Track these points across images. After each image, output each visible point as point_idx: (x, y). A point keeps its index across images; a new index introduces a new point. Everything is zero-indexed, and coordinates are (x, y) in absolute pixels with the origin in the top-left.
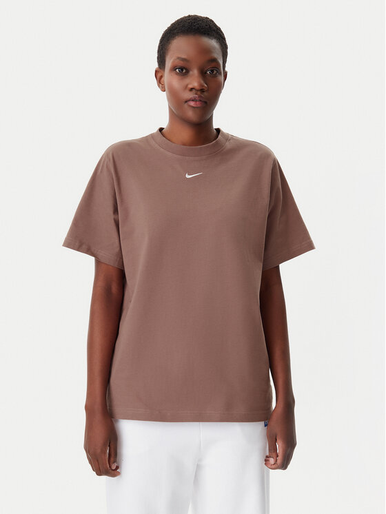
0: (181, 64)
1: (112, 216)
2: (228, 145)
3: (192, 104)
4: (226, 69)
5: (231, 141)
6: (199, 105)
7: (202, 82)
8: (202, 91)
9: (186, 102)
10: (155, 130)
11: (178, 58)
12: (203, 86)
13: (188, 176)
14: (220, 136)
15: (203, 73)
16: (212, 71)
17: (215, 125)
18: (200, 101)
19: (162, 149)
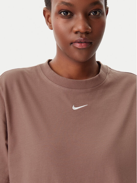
0: (65, 7)
1: (4, 142)
2: (108, 79)
3: (78, 45)
4: (108, 6)
5: (110, 74)
6: (84, 47)
7: (87, 25)
8: (87, 33)
9: (71, 43)
10: (44, 61)
11: (63, 2)
12: (88, 29)
13: (75, 108)
14: (101, 70)
15: (86, 16)
16: (96, 12)
17: (97, 59)
18: (86, 42)
19: (50, 82)
